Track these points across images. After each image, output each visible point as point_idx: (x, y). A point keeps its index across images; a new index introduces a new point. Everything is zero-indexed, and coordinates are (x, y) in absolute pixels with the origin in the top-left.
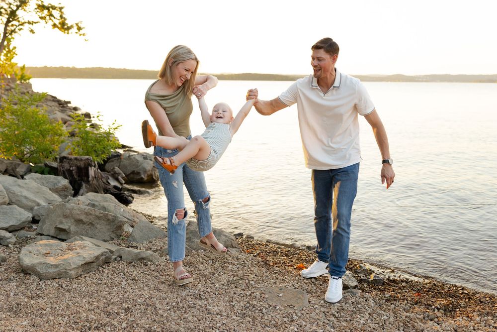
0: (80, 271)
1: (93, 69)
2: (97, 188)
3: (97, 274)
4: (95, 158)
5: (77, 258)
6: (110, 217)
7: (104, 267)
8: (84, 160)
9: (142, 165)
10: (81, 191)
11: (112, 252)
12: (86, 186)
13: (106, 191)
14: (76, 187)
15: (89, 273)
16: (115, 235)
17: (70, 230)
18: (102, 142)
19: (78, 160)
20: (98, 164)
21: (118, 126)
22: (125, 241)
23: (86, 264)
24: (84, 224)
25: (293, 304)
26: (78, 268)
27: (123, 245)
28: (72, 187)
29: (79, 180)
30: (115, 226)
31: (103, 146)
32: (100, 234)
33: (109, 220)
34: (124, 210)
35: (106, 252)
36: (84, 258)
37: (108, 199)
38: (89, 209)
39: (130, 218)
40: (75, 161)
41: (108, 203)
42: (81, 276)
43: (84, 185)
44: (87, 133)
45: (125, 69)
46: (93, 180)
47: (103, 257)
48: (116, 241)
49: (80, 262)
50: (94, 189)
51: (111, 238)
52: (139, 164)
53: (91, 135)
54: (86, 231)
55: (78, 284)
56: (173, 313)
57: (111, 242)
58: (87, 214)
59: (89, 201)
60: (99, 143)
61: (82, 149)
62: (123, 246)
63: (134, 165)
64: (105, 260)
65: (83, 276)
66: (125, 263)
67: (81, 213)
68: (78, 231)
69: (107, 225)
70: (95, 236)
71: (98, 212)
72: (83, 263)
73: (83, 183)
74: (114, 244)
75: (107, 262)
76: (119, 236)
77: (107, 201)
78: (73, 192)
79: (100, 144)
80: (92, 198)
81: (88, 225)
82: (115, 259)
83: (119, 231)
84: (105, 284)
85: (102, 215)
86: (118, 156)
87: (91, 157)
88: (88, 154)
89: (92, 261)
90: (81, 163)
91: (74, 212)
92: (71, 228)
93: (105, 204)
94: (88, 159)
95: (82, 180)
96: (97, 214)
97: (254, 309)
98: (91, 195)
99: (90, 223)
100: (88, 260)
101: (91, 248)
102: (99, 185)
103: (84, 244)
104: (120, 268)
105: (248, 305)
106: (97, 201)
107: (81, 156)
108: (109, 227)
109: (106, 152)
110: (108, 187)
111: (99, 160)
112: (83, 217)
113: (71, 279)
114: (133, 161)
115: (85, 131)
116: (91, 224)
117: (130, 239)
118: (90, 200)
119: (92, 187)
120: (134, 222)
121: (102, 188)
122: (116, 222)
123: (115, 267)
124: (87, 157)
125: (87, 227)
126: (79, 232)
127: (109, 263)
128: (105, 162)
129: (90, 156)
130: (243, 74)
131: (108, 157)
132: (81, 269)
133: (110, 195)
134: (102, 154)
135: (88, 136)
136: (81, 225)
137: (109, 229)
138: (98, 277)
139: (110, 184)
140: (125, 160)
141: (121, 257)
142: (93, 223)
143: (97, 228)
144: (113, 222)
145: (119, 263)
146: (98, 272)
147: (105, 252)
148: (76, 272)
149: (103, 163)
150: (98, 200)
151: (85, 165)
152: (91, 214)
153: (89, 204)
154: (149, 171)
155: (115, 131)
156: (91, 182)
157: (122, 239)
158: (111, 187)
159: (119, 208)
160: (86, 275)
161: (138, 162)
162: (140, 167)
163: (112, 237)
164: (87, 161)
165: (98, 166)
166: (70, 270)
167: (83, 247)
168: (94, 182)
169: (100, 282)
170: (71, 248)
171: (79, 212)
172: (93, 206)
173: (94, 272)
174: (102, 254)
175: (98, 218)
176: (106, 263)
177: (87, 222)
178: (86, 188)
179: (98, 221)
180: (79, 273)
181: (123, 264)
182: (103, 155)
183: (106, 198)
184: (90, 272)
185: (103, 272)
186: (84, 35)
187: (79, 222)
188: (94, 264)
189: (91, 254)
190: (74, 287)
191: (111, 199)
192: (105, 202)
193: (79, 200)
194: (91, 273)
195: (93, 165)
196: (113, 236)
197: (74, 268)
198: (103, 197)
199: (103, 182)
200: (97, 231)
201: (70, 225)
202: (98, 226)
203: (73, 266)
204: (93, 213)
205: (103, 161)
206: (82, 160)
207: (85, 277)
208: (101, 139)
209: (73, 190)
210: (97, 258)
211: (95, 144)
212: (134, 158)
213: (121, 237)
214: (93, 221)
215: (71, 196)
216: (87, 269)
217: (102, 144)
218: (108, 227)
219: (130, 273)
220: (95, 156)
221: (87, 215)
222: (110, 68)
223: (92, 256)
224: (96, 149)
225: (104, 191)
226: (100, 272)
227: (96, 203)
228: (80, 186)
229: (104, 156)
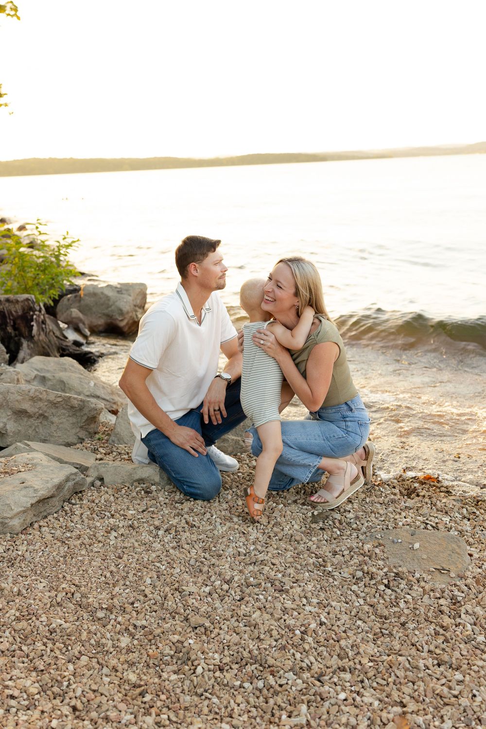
0: (30, 518)
1: (25, 161)
2: (46, 347)
3: (61, 519)
4: (39, 297)
5: (23, 492)
6: (75, 403)
7: (73, 501)
8: (22, 301)
9: (116, 303)
10: (21, 355)
11: (83, 469)
12: (28, 346)
13: (63, 352)
14: (12, 347)
15: (46, 517)
16: (85, 433)
17: (7, 429)
18: (49, 270)
19: (12, 302)
20: (44, 306)
21: (74, 242)
22: (104, 443)
23: (39, 502)
24: (30, 416)
25: (445, 566)
26: (24, 512)
27: (101, 450)
28: (6, 348)
29: (16, 336)
30: (85, 418)
31: (50, 276)
32: (59, 434)
33: (72, 407)
34: (95, 384)
35: (75, 474)
36: (36, 491)
37: (67, 367)
38: (36, 390)
39: (108, 398)
40: (7, 304)
41: (67, 374)
42: (31, 524)
43: (25, 344)
44: (22, 256)
45: (72, 158)
46: (40, 334)
47: (70, 484)
48: (88, 443)
49: (28, 499)
50: (41, 349)
51: (79, 438)
52: (111, 303)
53: (28, 258)
54: (35, 429)
55: (28, 544)
56: (217, 604)
57: (79, 445)
58: (34, 399)
59: (36, 372)
60: (44, 271)
61: (18, 283)
62: (101, 453)
63: (102, 305)
64: (74, 488)
65: (36, 526)
66: (110, 491)
67: (23, 399)
68: (20, 431)
69: (69, 416)
70: (52, 436)
71: (53, 395)
72: (34, 502)
73: (23, 340)
74: (85, 450)
75: (78, 492)
76: (92, 434)
77: (65, 370)
78: (7, 356)
79: (45, 274)
80: (40, 366)
81: (38, 418)
82: (93, 484)
83: (92, 426)
84: (79, 537)
85: (60, 399)
86: (76, 290)
87: (33, 296)
88: (26, 290)
89: (50, 494)
90: (17, 306)
91: (11, 397)
92: (8, 427)
93: (63, 375)
94: (27, 300)
95: (21, 335)
96: (52, 397)
97: (373, 582)
98: (38, 360)
99: (41, 415)
100: (43, 493)
101: (48, 467)
102: (50, 341)
103: (33, 459)
104: (103, 501)
105: (359, 574)
106: (48, 371)
107: (17, 296)
108: (75, 420)
109: (56, 286)
110: (65, 344)
111: (46, 300)
112: (26, 406)
113: (14, 535)
114: (100, 298)
115: (20, 253)
116: (43, 416)
117: (113, 438)
118: (36, 370)
119: (38, 346)
120: (115, 403)
121: (54, 347)
122: (86, 411)
123: (93, 502)
124: (26, 296)
125: (36, 423)
126: (23, 431)
127: (81, 492)
128: (56, 302)
129: (30, 294)
130: (249, 156)
131: (60, 294)
132: (30, 512)
133: (70, 359)
134: (50, 289)
135: (23, 262)
136: (26, 419)
137: (73, 424)
138: (64, 524)
139: (66, 338)
140: (87, 298)
141: (101, 479)
142: (46, 414)
143: (53, 423)
144: (81, 410)
145: (99, 490)
146: (64, 513)
147: (72, 474)
148: (22, 520)
149: (52, 304)
150: (50, 369)
151: (23, 310)
152: (41, 399)
153: (35, 377)
154: (128, 313)
155: (68, 250)
156: (36, 338)
157: (99, 439)
158: (70, 344)
159: (86, 381)
160: (41, 524)
161: (109, 300)
162: (113, 307)
163: (81, 436)
164: (26, 303)
165: (46, 309)
166: (11, 518)
167: (31, 467)
168: (41, 338)
169: (68, 535)
170: (9, 471)
171: (19, 398)
172: (43, 380)
173: (55, 515)
174: (67, 480)
175: (54, 405)
176: (76, 493)
177: (35, 414)
178: (29, 349)
179: (54, 411)
180: (29, 521)
181: (107, 492)
182: (52, 291)
183: (64, 364)
184: (49, 514)
185: (73, 513)
186: (6, 105)
187: (20, 414)
188: (54, 499)
189: (47, 482)
190: (20, 553)
191: (73, 366)
192: (62, 371)
193: (18, 373)
194: (50, 517)
195: (38, 308)
196: (82, 434)
197: (18, 513)
198: (58, 364)
199: (57, 337)
200: (53, 428)
201: (5, 420)
202: (55, 419)
203: (17, 510)
204: (44, 396)
205: (53, 301)
206: (17, 301)
207: (40, 526)
208: (47, 264)
209: (7, 353)
210: (59, 487)
211: (38, 274)
212: (102, 293)
213: (97, 436)
214: (46, 412)
215: (5, 363)
216: (42, 510)
217: (49, 272)
218: (73, 420)
219: (122, 512)
220: (40, 294)
221: (34, 402)
222: (50, 159)
223: (50, 485)
224: (40, 281)
225: (58, 352)
226: (66, 514)
227: (48, 375)
228: (18, 346)
229: (55, 293)
